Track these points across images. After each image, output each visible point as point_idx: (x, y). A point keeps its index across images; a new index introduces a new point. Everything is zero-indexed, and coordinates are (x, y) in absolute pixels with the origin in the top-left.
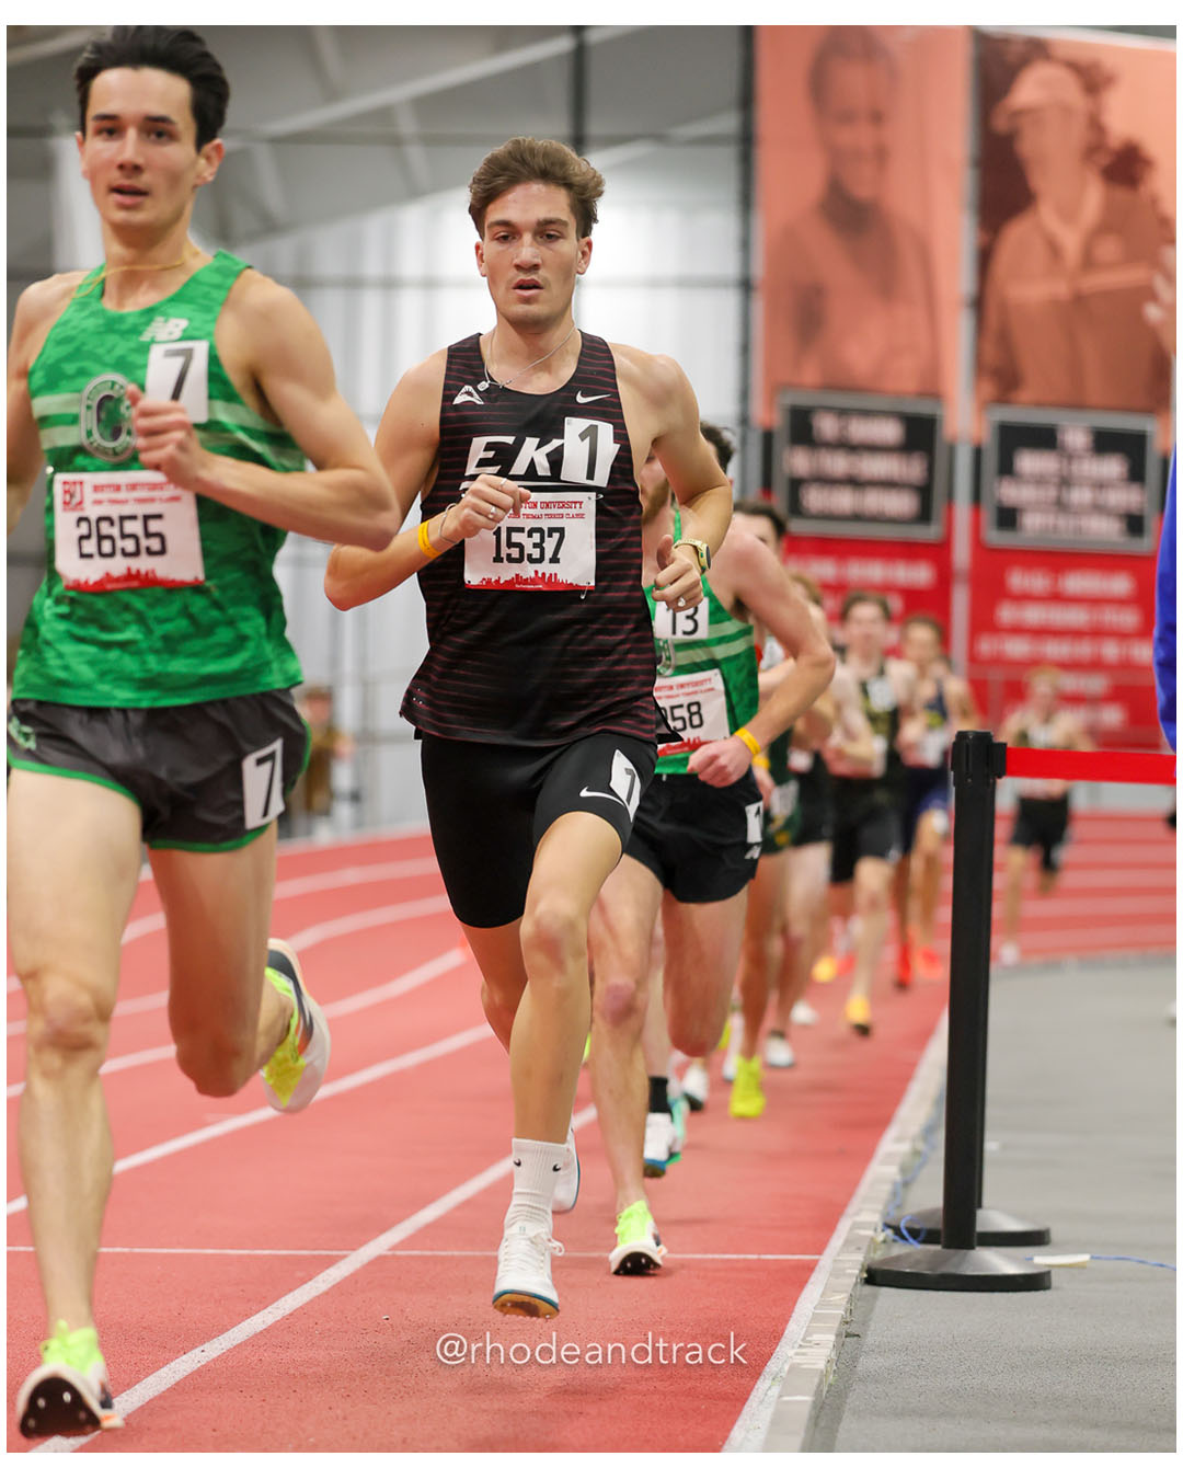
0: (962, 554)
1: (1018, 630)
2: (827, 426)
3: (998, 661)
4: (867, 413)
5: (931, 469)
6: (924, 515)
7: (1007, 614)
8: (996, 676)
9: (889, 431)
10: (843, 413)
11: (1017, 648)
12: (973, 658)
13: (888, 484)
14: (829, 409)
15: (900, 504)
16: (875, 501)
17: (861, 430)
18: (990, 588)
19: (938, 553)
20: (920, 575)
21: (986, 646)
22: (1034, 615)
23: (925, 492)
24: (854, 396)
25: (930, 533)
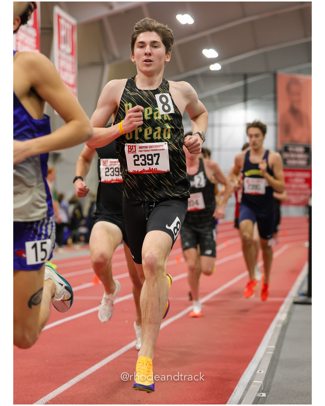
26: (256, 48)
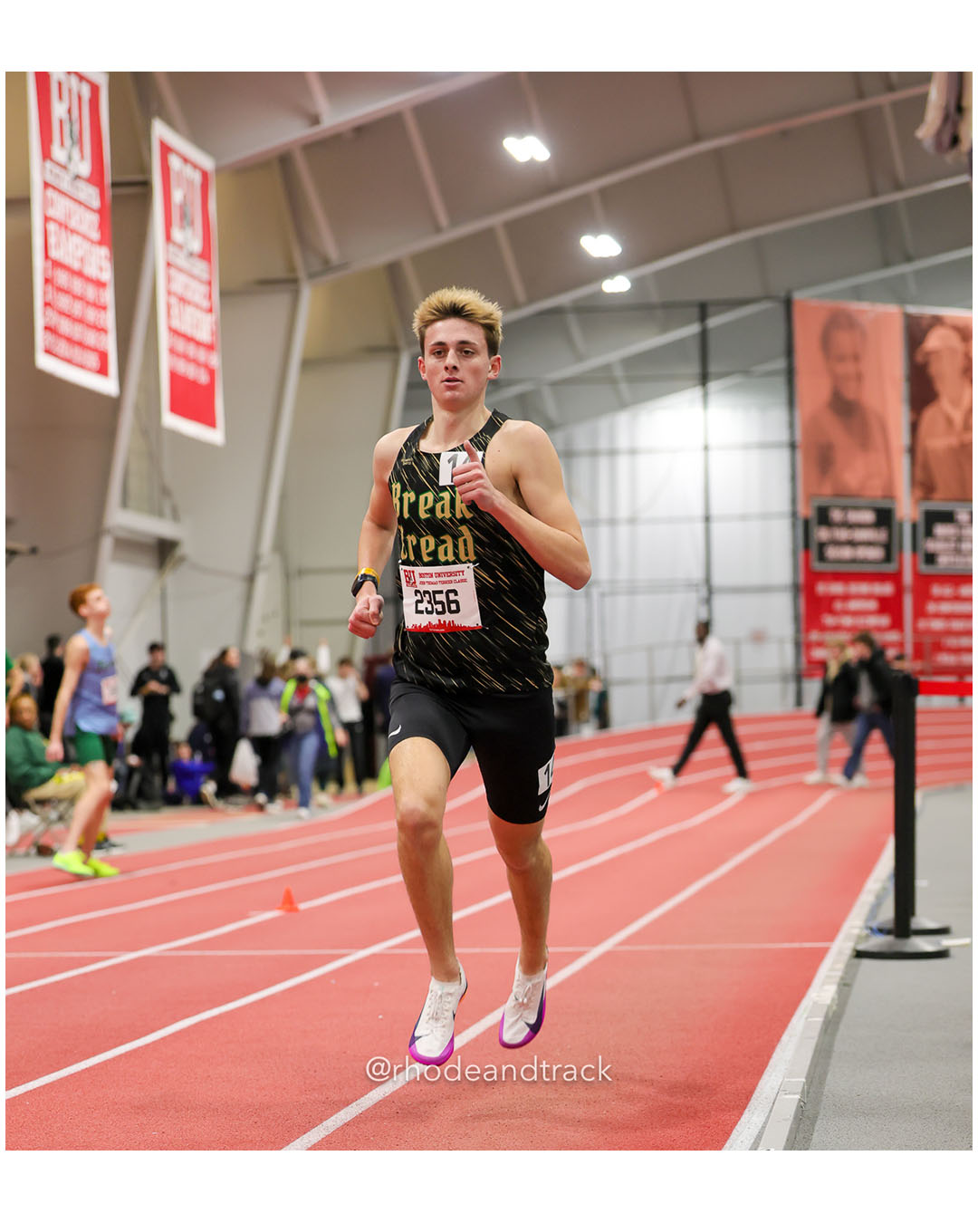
0: (908, 578)
1: (937, 616)
2: (836, 515)
3: (929, 632)
4: (857, 508)
5: (890, 536)
6: (888, 558)
7: (932, 607)
8: (927, 640)
9: (868, 517)
10: (845, 508)
11: (937, 625)
12: (916, 630)
13: (869, 544)
14: (837, 507)
15: (875, 553)
16: (863, 553)
17: (854, 517)
18: (922, 596)
19: (896, 578)
20: (886, 589)
21: (922, 624)
22: (946, 608)
23: (888, 547)
24: (850, 500)
25: (891, 568)
26: (734, 230)
